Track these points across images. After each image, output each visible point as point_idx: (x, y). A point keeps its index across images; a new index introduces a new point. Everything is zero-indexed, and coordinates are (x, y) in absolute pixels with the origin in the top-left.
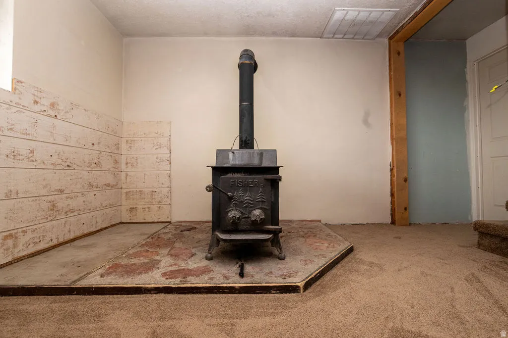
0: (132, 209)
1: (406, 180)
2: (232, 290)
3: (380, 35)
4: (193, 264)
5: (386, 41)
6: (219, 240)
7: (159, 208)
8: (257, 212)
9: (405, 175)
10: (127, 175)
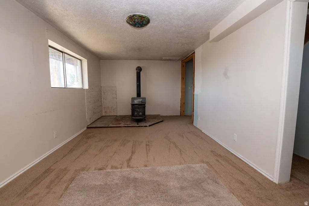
0: (106, 112)
1: (184, 103)
2: (136, 127)
3: (179, 60)
4: (128, 123)
5: (181, 61)
6: (133, 119)
7: (114, 112)
8: (141, 113)
9: (184, 102)
10: (104, 102)
